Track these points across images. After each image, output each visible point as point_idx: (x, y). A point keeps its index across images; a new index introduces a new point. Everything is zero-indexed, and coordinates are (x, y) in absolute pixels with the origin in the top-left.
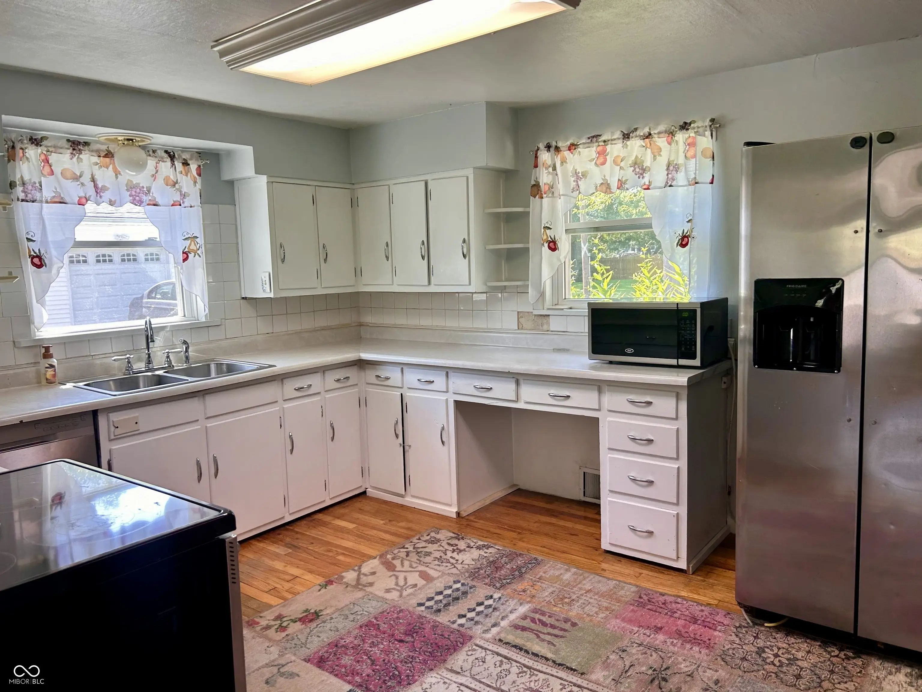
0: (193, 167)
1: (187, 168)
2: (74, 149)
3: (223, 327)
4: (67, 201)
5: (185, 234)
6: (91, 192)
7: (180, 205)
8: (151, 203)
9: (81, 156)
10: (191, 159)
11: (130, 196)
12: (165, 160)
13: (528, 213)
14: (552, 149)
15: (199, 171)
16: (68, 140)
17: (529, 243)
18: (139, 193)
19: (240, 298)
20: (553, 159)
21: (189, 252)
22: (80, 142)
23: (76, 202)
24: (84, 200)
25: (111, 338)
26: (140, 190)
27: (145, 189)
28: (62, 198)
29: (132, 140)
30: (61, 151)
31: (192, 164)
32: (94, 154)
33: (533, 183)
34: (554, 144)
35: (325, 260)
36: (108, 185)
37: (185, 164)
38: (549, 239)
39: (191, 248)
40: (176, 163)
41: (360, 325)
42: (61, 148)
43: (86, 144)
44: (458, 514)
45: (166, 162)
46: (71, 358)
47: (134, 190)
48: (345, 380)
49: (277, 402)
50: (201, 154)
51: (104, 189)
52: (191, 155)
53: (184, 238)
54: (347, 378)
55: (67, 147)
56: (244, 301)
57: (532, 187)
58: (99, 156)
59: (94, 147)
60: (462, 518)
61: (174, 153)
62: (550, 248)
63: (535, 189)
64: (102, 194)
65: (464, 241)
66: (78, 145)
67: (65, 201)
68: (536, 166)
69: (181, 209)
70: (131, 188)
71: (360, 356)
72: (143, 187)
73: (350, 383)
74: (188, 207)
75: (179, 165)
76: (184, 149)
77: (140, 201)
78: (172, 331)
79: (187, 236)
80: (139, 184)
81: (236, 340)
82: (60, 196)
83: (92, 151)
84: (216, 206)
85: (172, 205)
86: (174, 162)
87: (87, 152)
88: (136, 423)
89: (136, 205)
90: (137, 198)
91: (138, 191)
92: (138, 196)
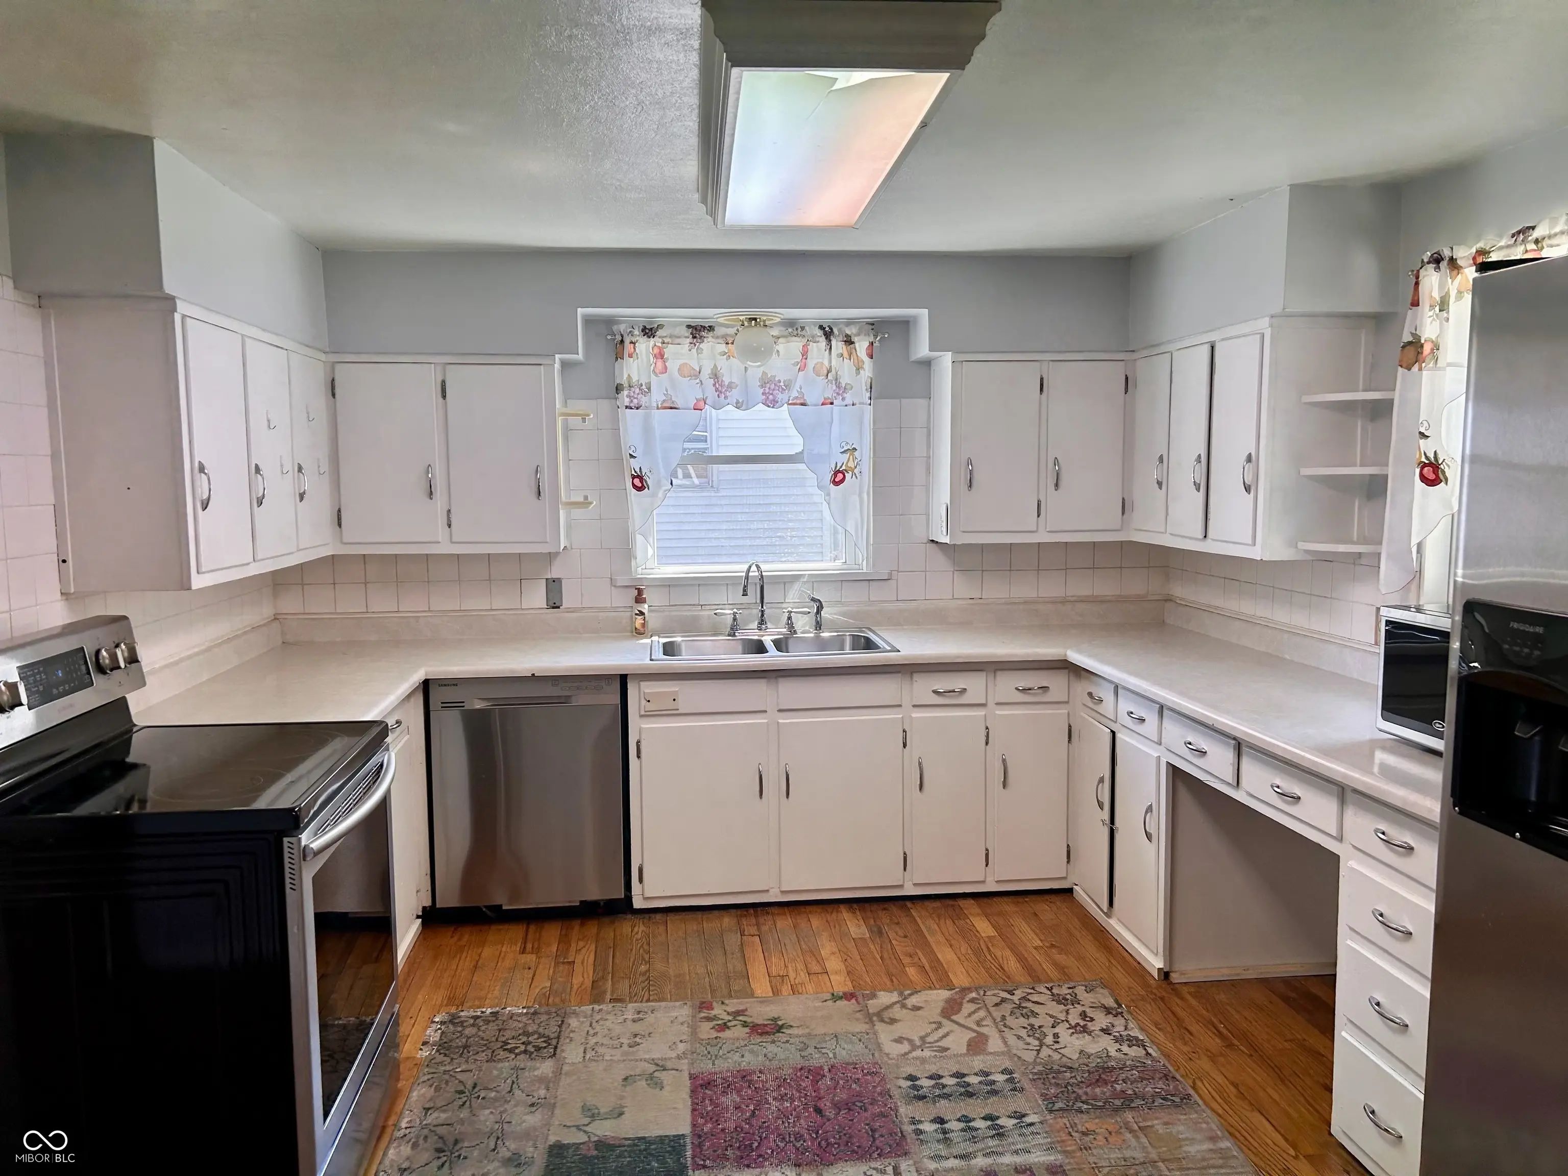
0: (862, 345)
1: (852, 346)
2: (694, 337)
3: (893, 583)
4: (680, 406)
5: (843, 444)
6: (711, 393)
7: (832, 403)
8: (798, 402)
9: (701, 346)
10: (858, 335)
11: (763, 394)
12: (817, 340)
13: (1391, 402)
14: (1444, 265)
15: (870, 351)
16: (689, 327)
17: (1387, 465)
18: (774, 390)
19: (925, 541)
20: (1442, 285)
21: (846, 470)
22: (704, 327)
23: (692, 407)
24: (702, 403)
25: (727, 584)
26: (775, 385)
27: (782, 384)
28: (673, 402)
29: (755, 319)
30: (678, 341)
31: (859, 341)
32: (720, 341)
33: (1407, 338)
34: (1447, 253)
35: (1057, 485)
36: (735, 380)
37: (849, 341)
38: (1423, 459)
39: (849, 465)
40: (834, 342)
41: (1166, 600)
42: (679, 337)
43: (711, 329)
44: (1165, 975)
45: (818, 342)
46: (676, 605)
47: (768, 385)
48: (1040, 691)
49: (900, 706)
50: (875, 326)
51: (730, 386)
52: (859, 329)
53: (843, 450)
54: (1045, 689)
55: (687, 334)
56: (934, 545)
57: (1403, 347)
58: (727, 343)
59: (719, 331)
60: (1171, 983)
61: (831, 329)
62: (1423, 478)
63: (1411, 351)
64: (728, 394)
65: (1249, 459)
66: (700, 331)
67: (677, 406)
68: (1415, 303)
69: (832, 408)
70: (765, 383)
71: (1066, 655)
72: (780, 381)
73: (1047, 698)
74: (850, 405)
75: (838, 345)
76: (850, 322)
77: (774, 400)
78: (813, 582)
79: (846, 448)
80: (775, 376)
81: (914, 604)
82: (671, 399)
83: (717, 337)
84: (898, 400)
85: (823, 404)
86: (830, 341)
87: (710, 339)
88: (674, 700)
89: (769, 406)
90: (771, 397)
91: (773, 386)
92: (772, 394)
